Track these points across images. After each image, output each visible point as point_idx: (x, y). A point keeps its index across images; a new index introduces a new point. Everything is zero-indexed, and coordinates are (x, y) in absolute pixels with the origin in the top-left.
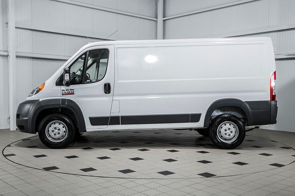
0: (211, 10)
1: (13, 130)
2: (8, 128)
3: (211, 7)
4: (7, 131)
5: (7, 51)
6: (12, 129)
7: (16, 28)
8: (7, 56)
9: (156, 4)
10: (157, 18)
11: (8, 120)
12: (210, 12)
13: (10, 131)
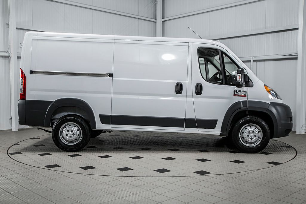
0: (209, 11)
1: (16, 131)
2: (10, 129)
3: (210, 8)
4: (9, 132)
5: (8, 52)
6: (14, 130)
7: (17, 28)
8: (8, 57)
9: (155, 5)
10: (156, 19)
11: (10, 120)
12: (208, 13)
13: (12, 132)
